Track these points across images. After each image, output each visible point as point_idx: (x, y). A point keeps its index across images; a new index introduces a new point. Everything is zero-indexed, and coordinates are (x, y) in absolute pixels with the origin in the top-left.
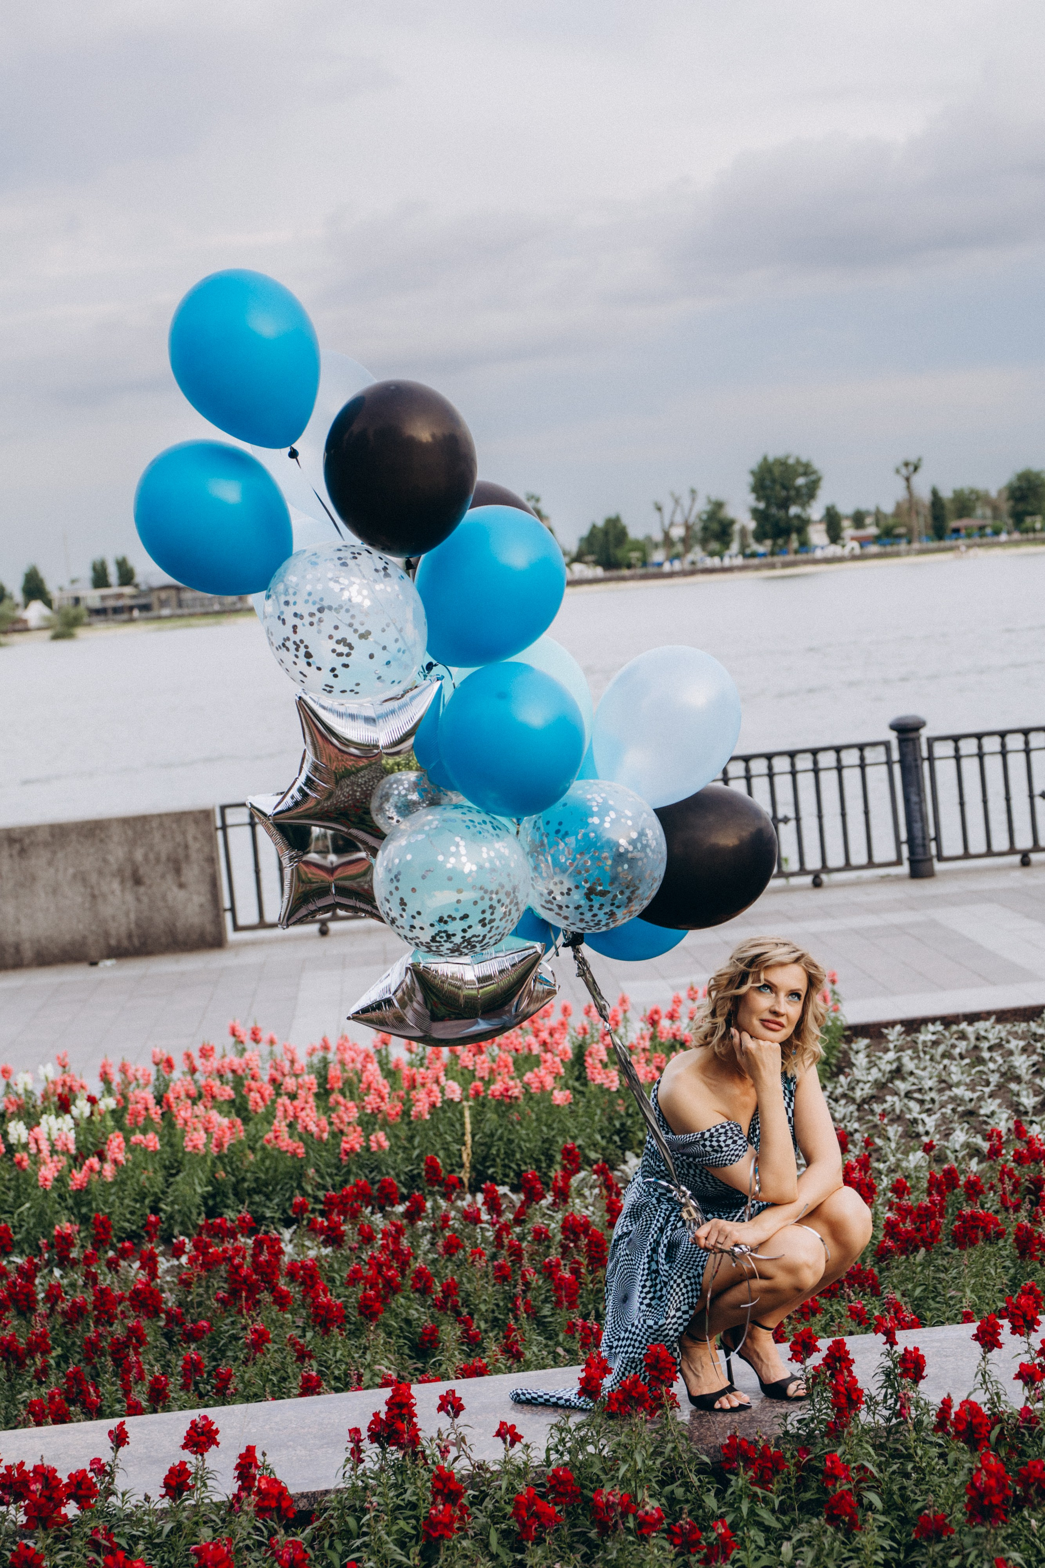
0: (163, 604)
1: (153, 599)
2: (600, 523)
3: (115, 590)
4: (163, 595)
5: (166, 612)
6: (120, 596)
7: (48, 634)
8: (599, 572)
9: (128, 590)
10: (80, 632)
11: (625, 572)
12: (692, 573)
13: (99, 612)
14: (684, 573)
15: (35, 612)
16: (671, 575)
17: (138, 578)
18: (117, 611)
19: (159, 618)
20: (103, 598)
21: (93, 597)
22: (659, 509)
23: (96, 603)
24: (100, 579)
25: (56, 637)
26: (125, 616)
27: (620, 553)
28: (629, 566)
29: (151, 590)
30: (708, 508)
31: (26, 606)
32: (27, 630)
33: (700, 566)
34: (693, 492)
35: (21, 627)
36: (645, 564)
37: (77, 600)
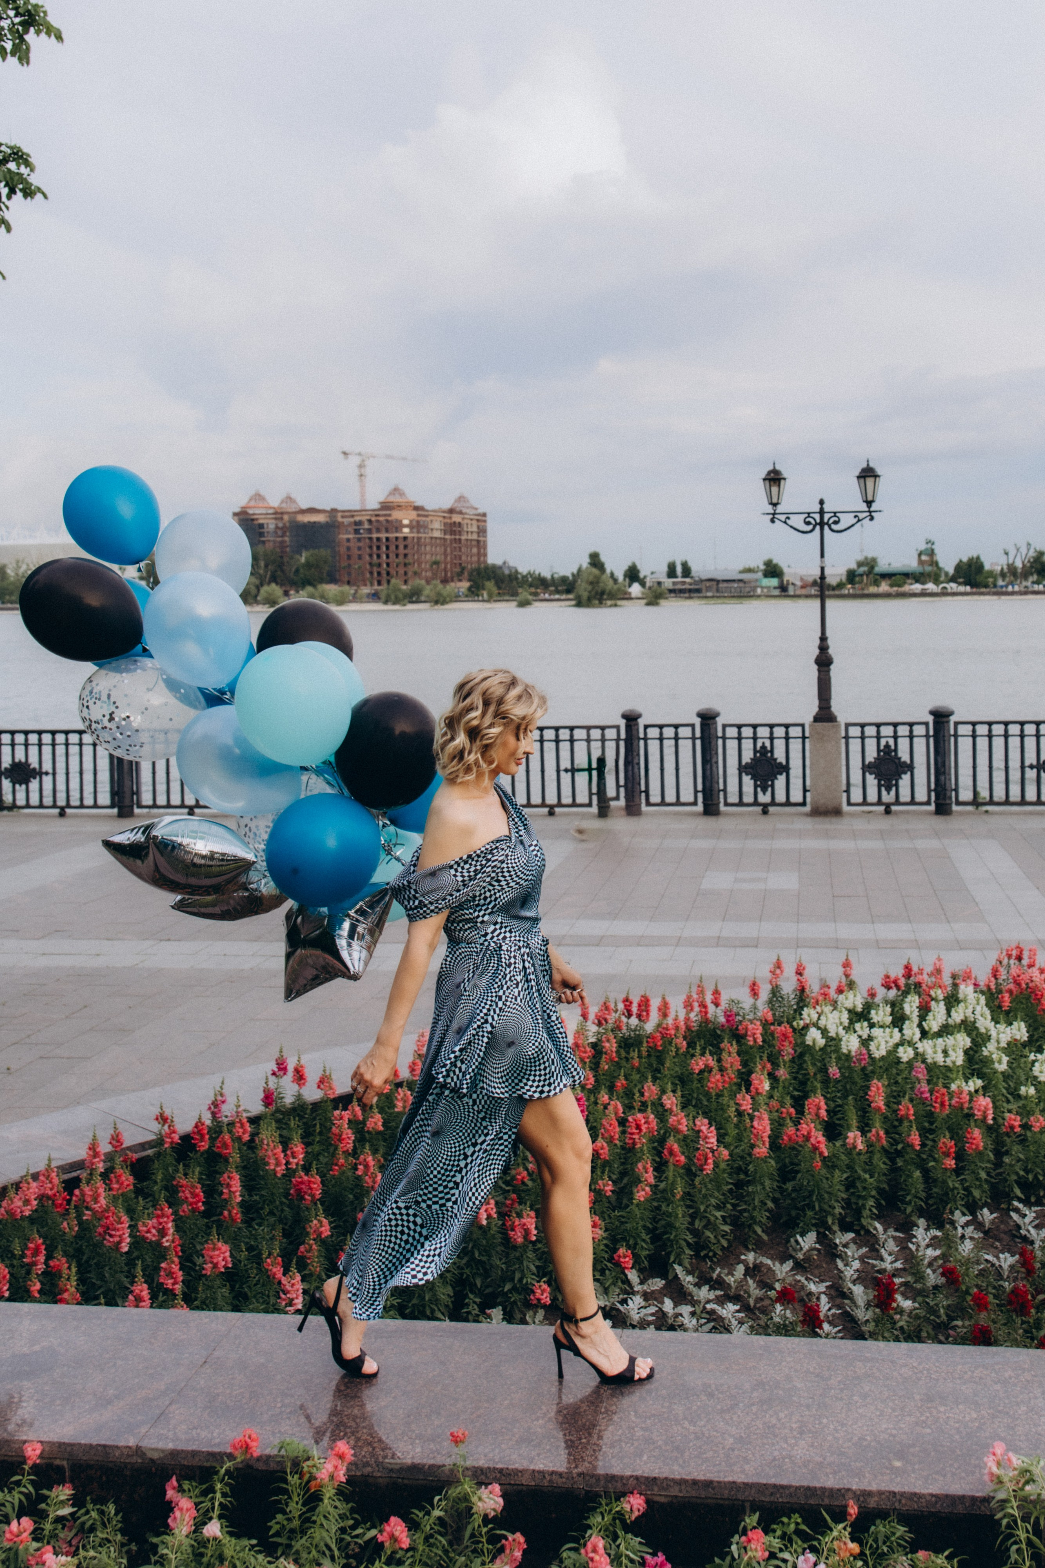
0: (708, 589)
1: (702, 586)
2: (965, 560)
3: (680, 579)
4: (708, 584)
5: (710, 594)
6: (684, 583)
7: (644, 601)
8: (968, 589)
9: (688, 580)
10: (663, 602)
11: (983, 590)
12: (1026, 593)
13: (671, 591)
14: (1020, 593)
15: (636, 589)
16: (1013, 593)
17: (693, 574)
18: (681, 591)
19: (706, 597)
20: (674, 583)
21: (668, 583)
22: (1007, 554)
23: (671, 587)
24: (672, 573)
25: (648, 604)
26: (687, 595)
27: (980, 579)
28: (986, 586)
29: (702, 581)
30: (1034, 555)
31: (630, 586)
32: (631, 599)
33: (1030, 589)
34: (1029, 544)
35: (628, 597)
36: (995, 586)
37: (659, 583)
